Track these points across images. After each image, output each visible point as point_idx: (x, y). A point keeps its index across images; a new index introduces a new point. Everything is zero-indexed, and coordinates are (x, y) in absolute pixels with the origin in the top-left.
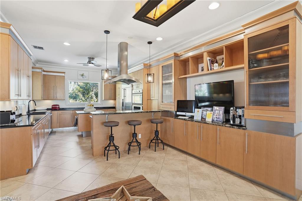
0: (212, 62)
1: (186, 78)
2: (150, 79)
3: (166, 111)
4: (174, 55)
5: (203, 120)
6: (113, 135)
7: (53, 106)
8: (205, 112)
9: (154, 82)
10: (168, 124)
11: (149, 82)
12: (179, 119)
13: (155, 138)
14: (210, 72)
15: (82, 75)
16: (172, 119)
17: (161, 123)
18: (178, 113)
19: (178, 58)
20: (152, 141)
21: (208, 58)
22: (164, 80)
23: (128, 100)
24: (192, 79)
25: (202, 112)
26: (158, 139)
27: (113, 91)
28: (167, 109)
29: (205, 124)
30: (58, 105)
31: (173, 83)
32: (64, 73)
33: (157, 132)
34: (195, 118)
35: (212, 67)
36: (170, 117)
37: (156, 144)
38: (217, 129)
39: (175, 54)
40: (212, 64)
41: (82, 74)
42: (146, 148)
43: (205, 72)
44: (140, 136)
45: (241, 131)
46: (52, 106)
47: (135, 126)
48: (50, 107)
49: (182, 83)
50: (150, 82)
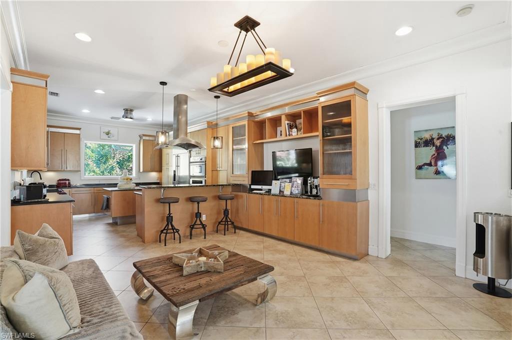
0: (291, 127)
1: (263, 143)
2: (217, 143)
3: (238, 184)
4: (247, 115)
5: (281, 193)
6: (171, 215)
7: (60, 182)
8: (283, 184)
9: (222, 148)
10: (240, 201)
11: (215, 148)
12: (255, 193)
13: (224, 220)
14: (289, 137)
15: (108, 133)
16: (244, 194)
17: (232, 199)
18: (253, 187)
19: (252, 119)
20: (219, 223)
21: (287, 122)
22: (236, 145)
23: (183, 172)
24: (269, 145)
25: (281, 185)
26: (228, 220)
27: (157, 159)
28: (239, 183)
29: (282, 197)
30: (68, 180)
31: (247, 149)
32: (79, 129)
33: (226, 212)
34: (272, 192)
35: (291, 133)
36: (243, 192)
37: (225, 227)
38: (294, 202)
39: (249, 113)
40: (290, 130)
41: (107, 131)
42: (213, 232)
43: (283, 137)
44: (204, 218)
45: (316, 201)
46: (58, 181)
47: (198, 203)
48: (55, 183)
49: (257, 149)
50: (217, 148)
